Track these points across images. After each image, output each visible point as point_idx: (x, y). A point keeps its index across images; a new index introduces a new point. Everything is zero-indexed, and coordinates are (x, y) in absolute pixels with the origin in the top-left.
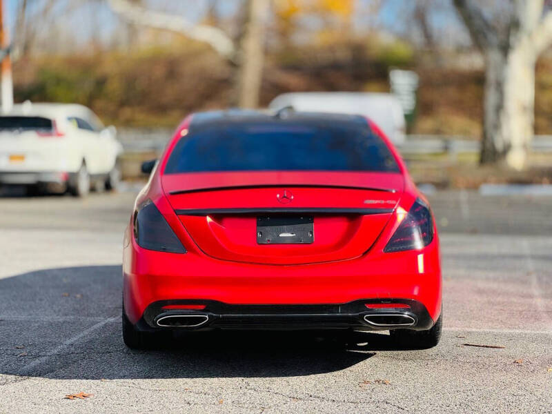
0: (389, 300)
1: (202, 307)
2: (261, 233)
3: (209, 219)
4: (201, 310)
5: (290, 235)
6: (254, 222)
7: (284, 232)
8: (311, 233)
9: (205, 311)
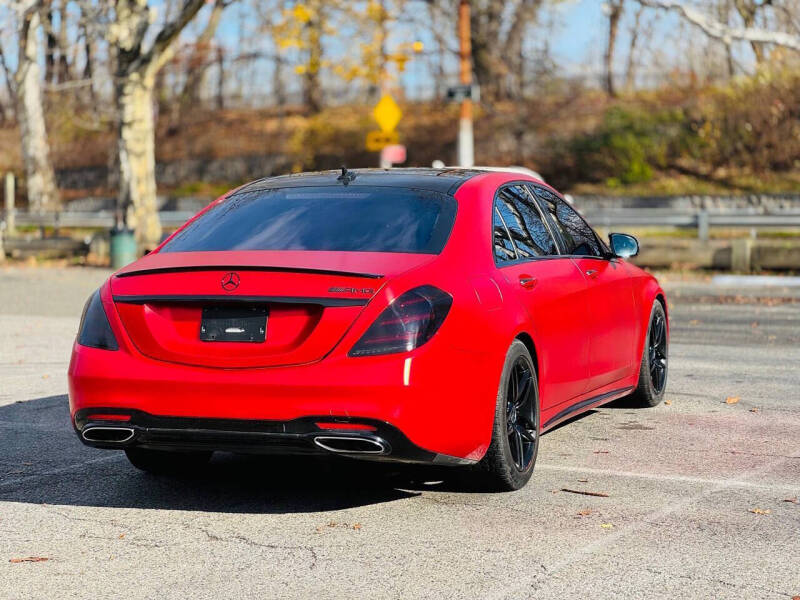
0: (346, 419)
1: (128, 418)
2: (205, 328)
3: (147, 309)
4: (127, 422)
5: (238, 331)
6: (199, 313)
7: (231, 326)
8: (264, 329)
9: (131, 423)
